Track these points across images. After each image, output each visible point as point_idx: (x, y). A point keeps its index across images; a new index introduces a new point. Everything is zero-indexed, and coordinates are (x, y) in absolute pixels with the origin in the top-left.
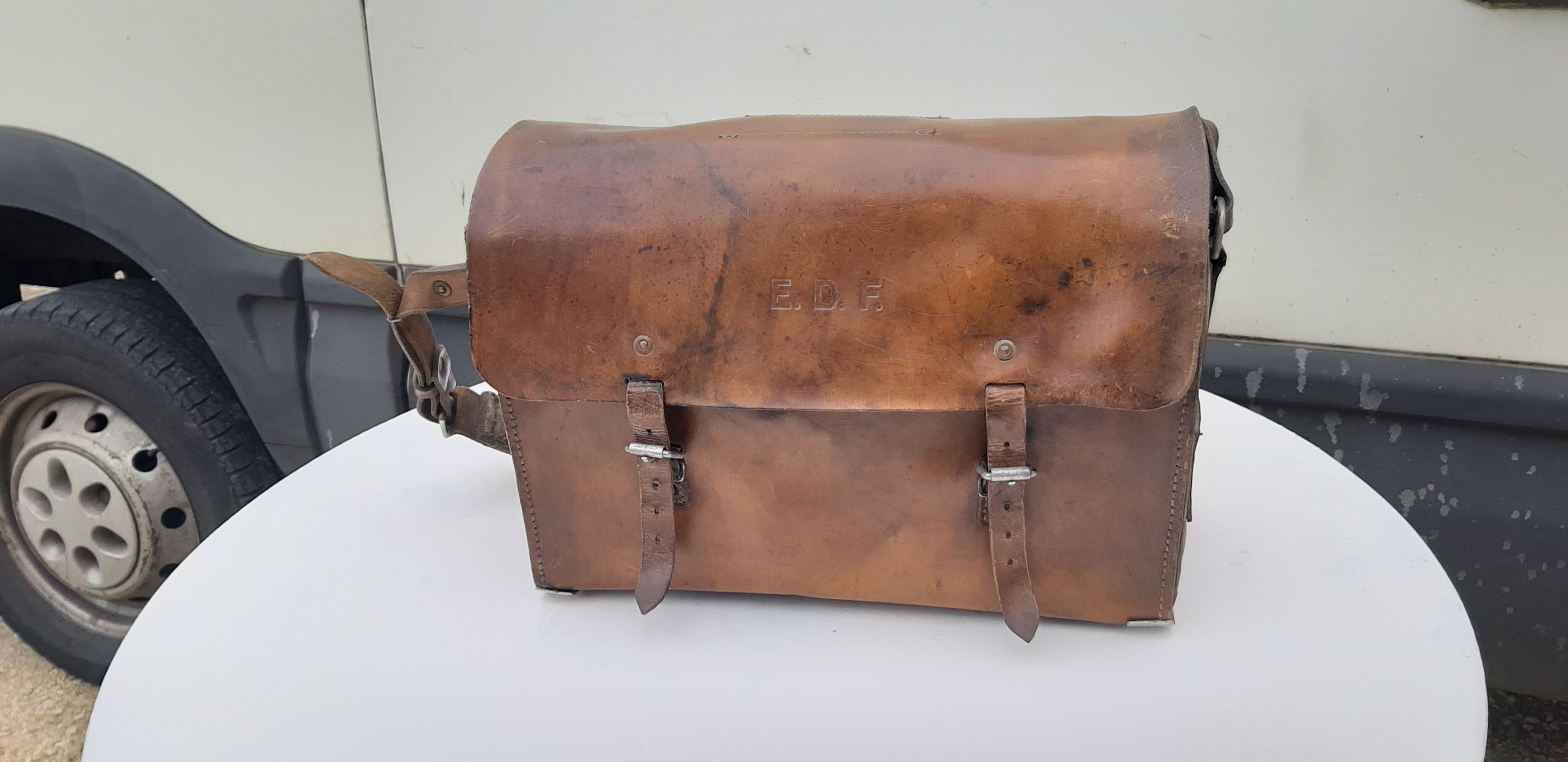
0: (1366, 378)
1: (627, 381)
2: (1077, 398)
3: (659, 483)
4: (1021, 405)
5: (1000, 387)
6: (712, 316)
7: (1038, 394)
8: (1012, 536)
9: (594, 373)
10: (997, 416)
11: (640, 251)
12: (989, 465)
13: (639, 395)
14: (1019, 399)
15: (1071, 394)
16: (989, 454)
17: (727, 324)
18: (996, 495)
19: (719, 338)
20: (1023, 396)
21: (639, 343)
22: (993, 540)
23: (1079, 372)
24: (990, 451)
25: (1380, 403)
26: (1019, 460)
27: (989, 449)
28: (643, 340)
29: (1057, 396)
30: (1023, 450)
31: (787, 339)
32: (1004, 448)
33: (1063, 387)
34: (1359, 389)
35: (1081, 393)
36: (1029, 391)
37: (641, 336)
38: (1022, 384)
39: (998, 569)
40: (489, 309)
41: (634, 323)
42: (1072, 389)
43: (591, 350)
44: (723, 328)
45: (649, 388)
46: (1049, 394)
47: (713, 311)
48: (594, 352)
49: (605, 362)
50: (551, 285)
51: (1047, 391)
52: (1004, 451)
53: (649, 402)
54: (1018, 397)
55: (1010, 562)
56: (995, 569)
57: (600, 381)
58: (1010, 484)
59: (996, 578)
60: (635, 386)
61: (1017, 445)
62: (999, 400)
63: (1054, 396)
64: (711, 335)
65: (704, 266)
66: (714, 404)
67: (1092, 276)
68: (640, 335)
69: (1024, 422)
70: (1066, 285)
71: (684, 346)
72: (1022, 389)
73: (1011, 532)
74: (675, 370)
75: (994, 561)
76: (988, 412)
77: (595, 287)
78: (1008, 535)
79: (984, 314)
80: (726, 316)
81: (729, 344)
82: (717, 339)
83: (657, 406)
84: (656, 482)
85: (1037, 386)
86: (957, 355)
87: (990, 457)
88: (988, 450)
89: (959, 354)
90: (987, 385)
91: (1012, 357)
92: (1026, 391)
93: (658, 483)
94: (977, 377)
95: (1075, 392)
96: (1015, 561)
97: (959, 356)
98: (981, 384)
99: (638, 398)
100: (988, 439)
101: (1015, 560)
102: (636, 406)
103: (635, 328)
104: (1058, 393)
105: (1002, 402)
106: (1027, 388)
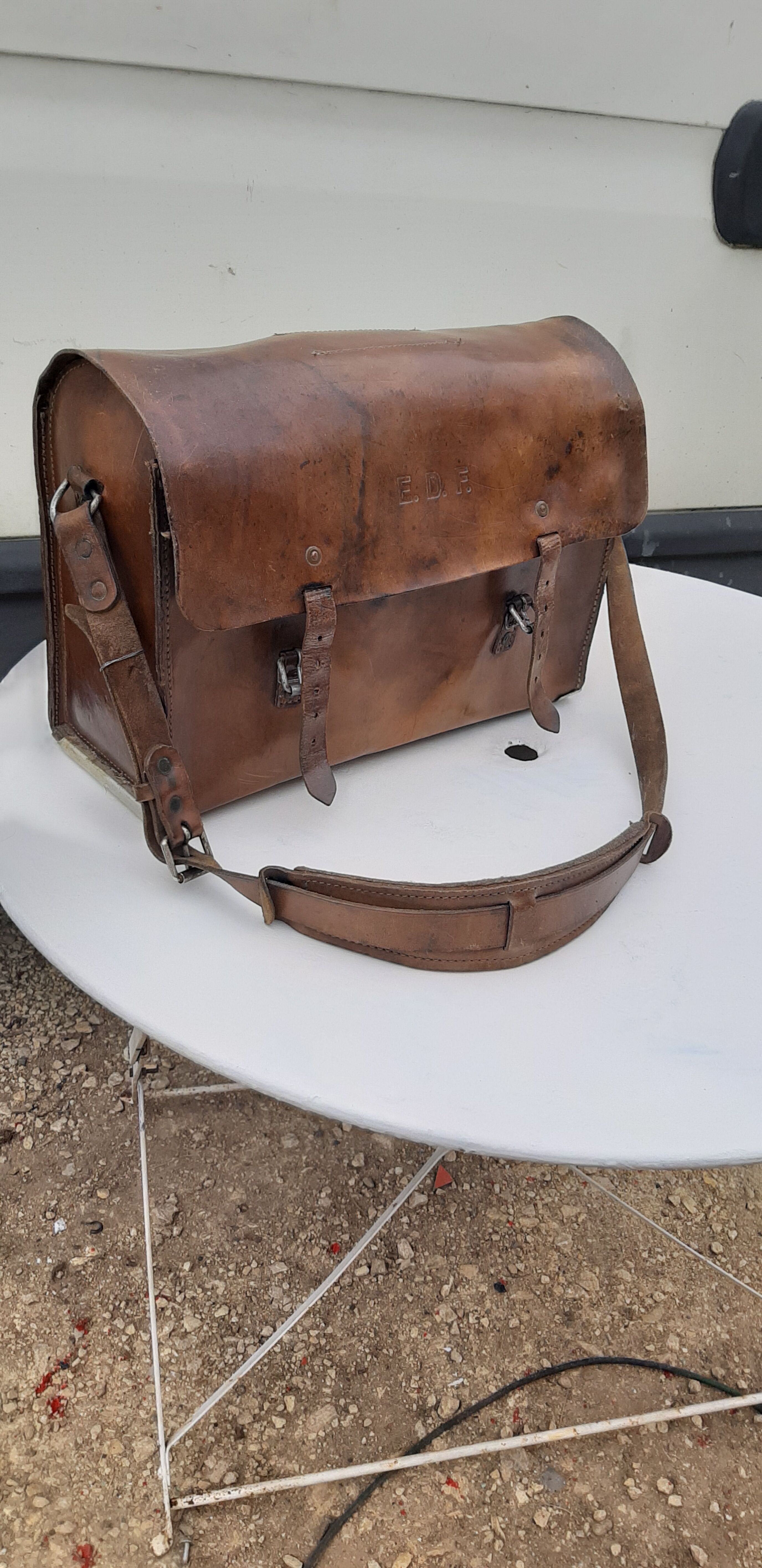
0: (647, 533)
1: (303, 593)
4: (559, 547)
5: (547, 536)
6: (360, 518)
9: (275, 591)
10: (548, 560)
11: (302, 467)
13: (317, 603)
14: (558, 543)
15: (583, 533)
17: (372, 524)
19: (368, 538)
20: (559, 540)
21: (311, 554)
23: (586, 516)
25: (653, 550)
28: (314, 550)
29: (576, 537)
31: (414, 528)
32: (545, 586)
33: (579, 528)
34: (642, 542)
36: (563, 536)
37: (311, 547)
38: (556, 533)
40: (190, 544)
41: (304, 536)
42: (584, 529)
43: (272, 569)
44: (369, 527)
45: (322, 595)
46: (571, 536)
47: (361, 513)
48: (274, 570)
49: (284, 578)
50: (237, 511)
51: (569, 534)
53: (325, 607)
57: (280, 597)
60: (312, 596)
61: (552, 582)
62: (548, 547)
63: (574, 536)
64: (361, 536)
65: (349, 473)
66: (371, 597)
67: (584, 444)
69: (558, 561)
70: (570, 453)
71: (344, 550)
72: (557, 536)
74: (339, 573)
76: (544, 558)
77: (272, 507)
79: (529, 483)
80: (370, 517)
81: (375, 541)
82: (366, 539)
83: (332, 609)
85: (566, 531)
86: (517, 516)
90: (538, 538)
91: (548, 513)
92: (561, 537)
94: (533, 532)
95: (586, 531)
98: (534, 537)
99: (316, 606)
102: (316, 613)
103: (305, 540)
104: (576, 534)
105: (550, 548)
106: (561, 535)
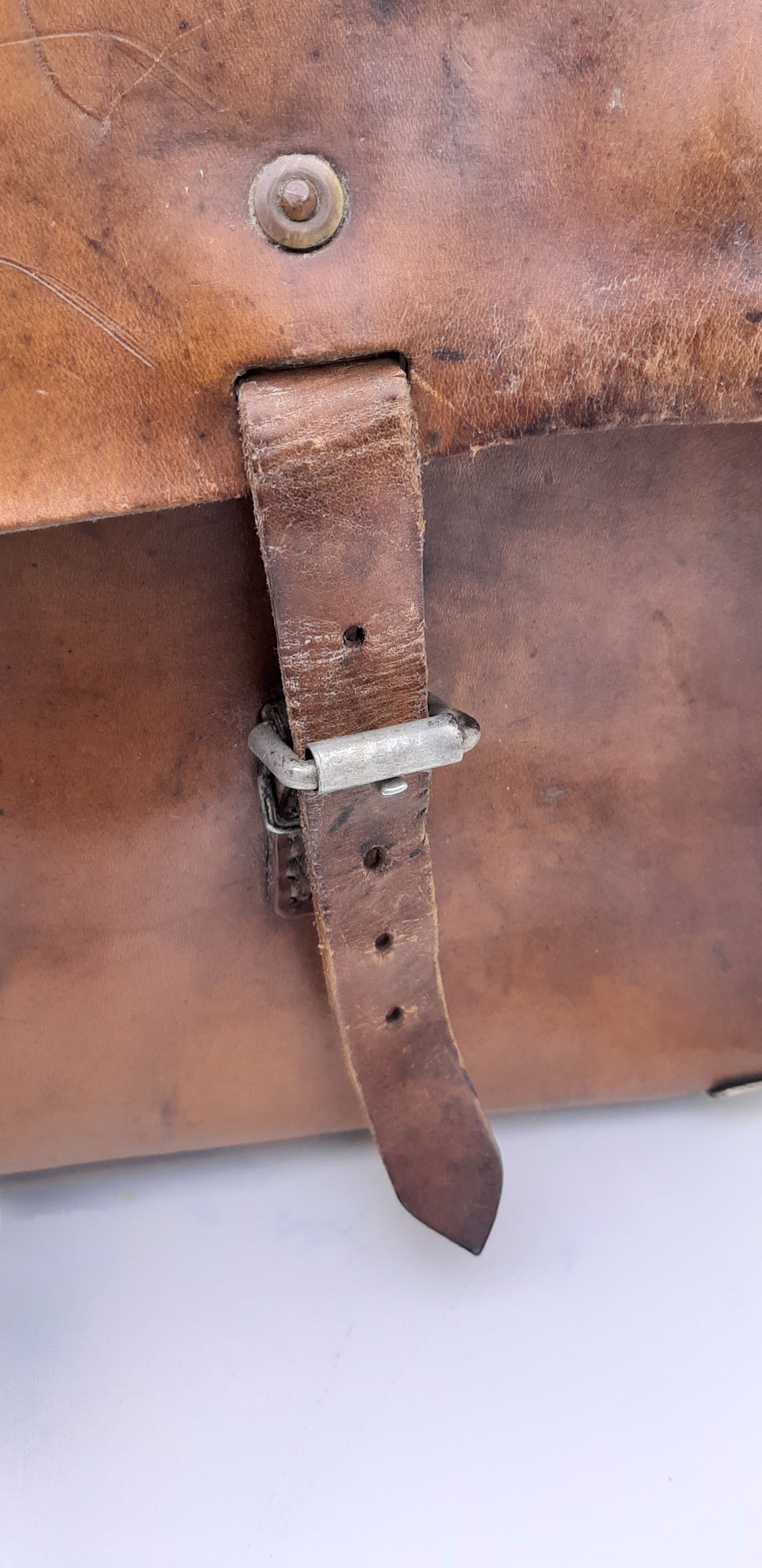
2: (631, 393)
4: (400, 452)
5: (297, 381)
7: (462, 395)
8: (395, 945)
10: (300, 517)
12: (296, 725)
14: (388, 427)
15: (603, 374)
16: (290, 684)
18: (332, 830)
20: (403, 410)
22: (338, 971)
23: (633, 270)
24: (290, 674)
26: (405, 688)
27: (287, 663)
29: (549, 396)
30: (417, 649)
32: (346, 651)
33: (571, 350)
35: (650, 367)
36: (425, 385)
38: (395, 357)
39: (358, 1049)
42: (610, 353)
46: (512, 385)
51: (499, 373)
52: (346, 662)
54: (383, 416)
55: (395, 1014)
56: (351, 1047)
58: (390, 791)
59: (353, 1074)
61: (392, 633)
62: (301, 441)
63: (532, 394)
69: (415, 530)
72: (396, 379)
73: (393, 933)
75: (344, 1029)
76: (262, 505)
78: (384, 942)
79: (184, 26)
85: (455, 356)
86: (83, 246)
87: (293, 695)
88: (282, 668)
89: (92, 243)
90: (238, 382)
91: (335, 234)
92: (415, 391)
94: (191, 346)
95: (622, 366)
96: (411, 1011)
97: (93, 255)
98: (214, 373)
100: (278, 623)
101: (408, 1007)
104: (549, 379)
105: (317, 452)
106: (415, 376)
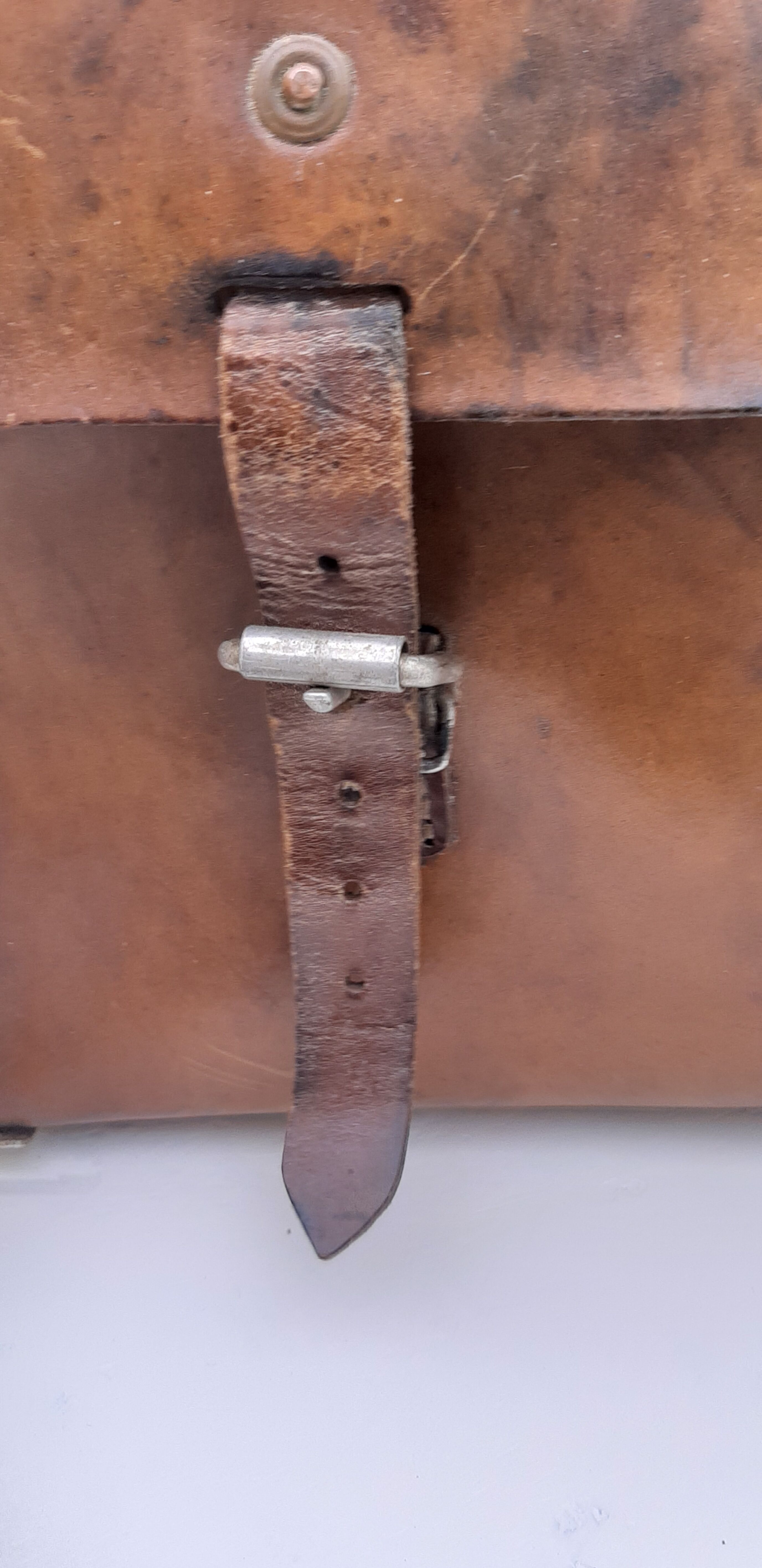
1: (218, 305)
3: (365, 787)
9: (48, 274)
13: (286, 376)
28: (298, 56)
43: (21, 143)
48: (37, 153)
53: (338, 410)
57: (78, 313)
60: (260, 331)
68: (283, 32)
71: (528, 81)
74: (475, 220)
83: (380, 428)
84: (348, 784)
93: (356, 786)
99: (281, 393)
102: (270, 432)
